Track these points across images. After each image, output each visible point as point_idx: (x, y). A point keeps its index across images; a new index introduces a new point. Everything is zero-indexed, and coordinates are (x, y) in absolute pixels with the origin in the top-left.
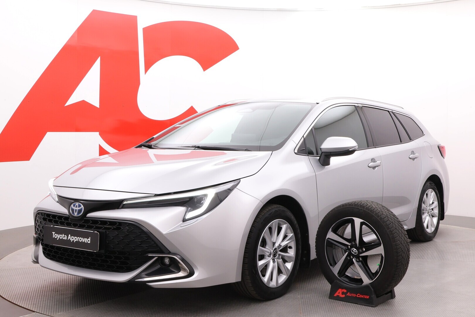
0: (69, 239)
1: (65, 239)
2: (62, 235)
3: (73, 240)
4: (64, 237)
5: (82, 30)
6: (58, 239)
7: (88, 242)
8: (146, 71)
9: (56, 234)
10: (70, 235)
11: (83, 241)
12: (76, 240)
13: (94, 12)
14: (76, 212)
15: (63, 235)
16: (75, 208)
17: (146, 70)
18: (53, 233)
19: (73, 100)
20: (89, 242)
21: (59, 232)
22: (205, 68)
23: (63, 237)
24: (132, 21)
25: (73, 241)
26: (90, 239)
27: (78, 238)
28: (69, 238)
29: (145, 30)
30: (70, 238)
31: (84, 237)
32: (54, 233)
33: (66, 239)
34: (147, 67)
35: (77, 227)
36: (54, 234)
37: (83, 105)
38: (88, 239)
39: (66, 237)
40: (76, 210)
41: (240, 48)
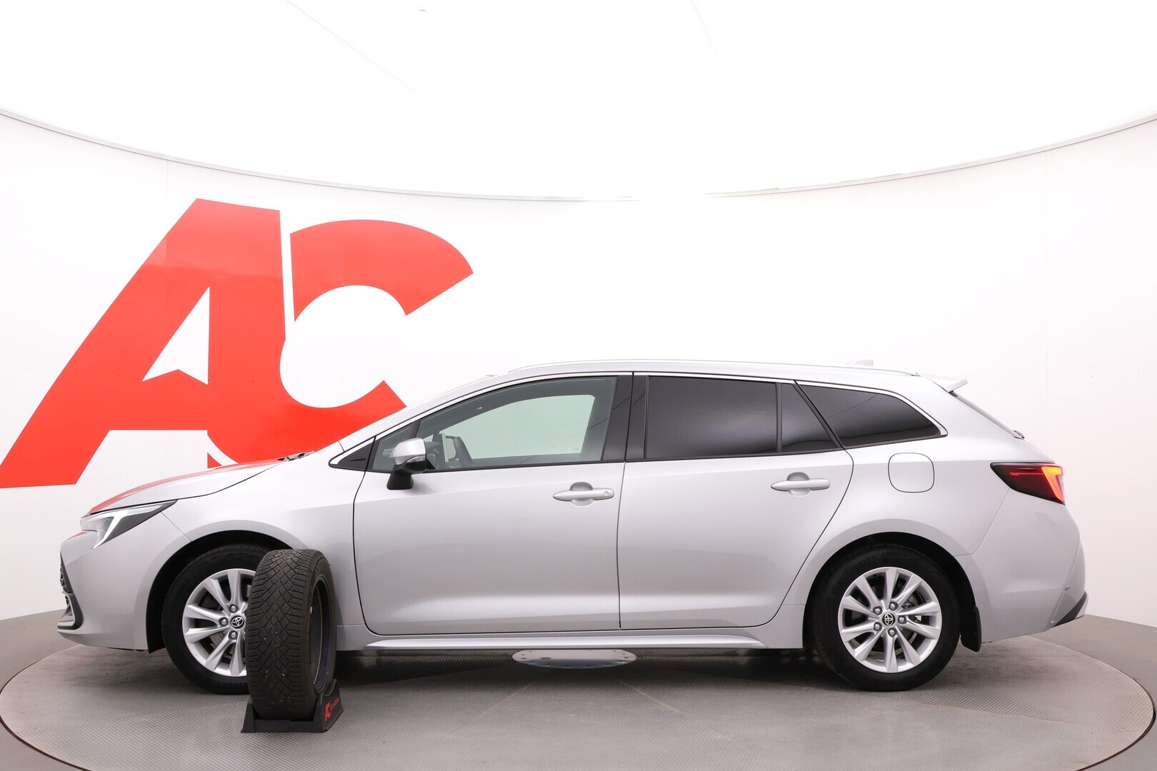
5: (175, 238)
8: (297, 315)
13: (199, 204)
17: (297, 312)
19: (157, 370)
22: (408, 310)
24: (270, 220)
29: (295, 237)
34: (299, 307)
37: (178, 378)
41: (473, 271)
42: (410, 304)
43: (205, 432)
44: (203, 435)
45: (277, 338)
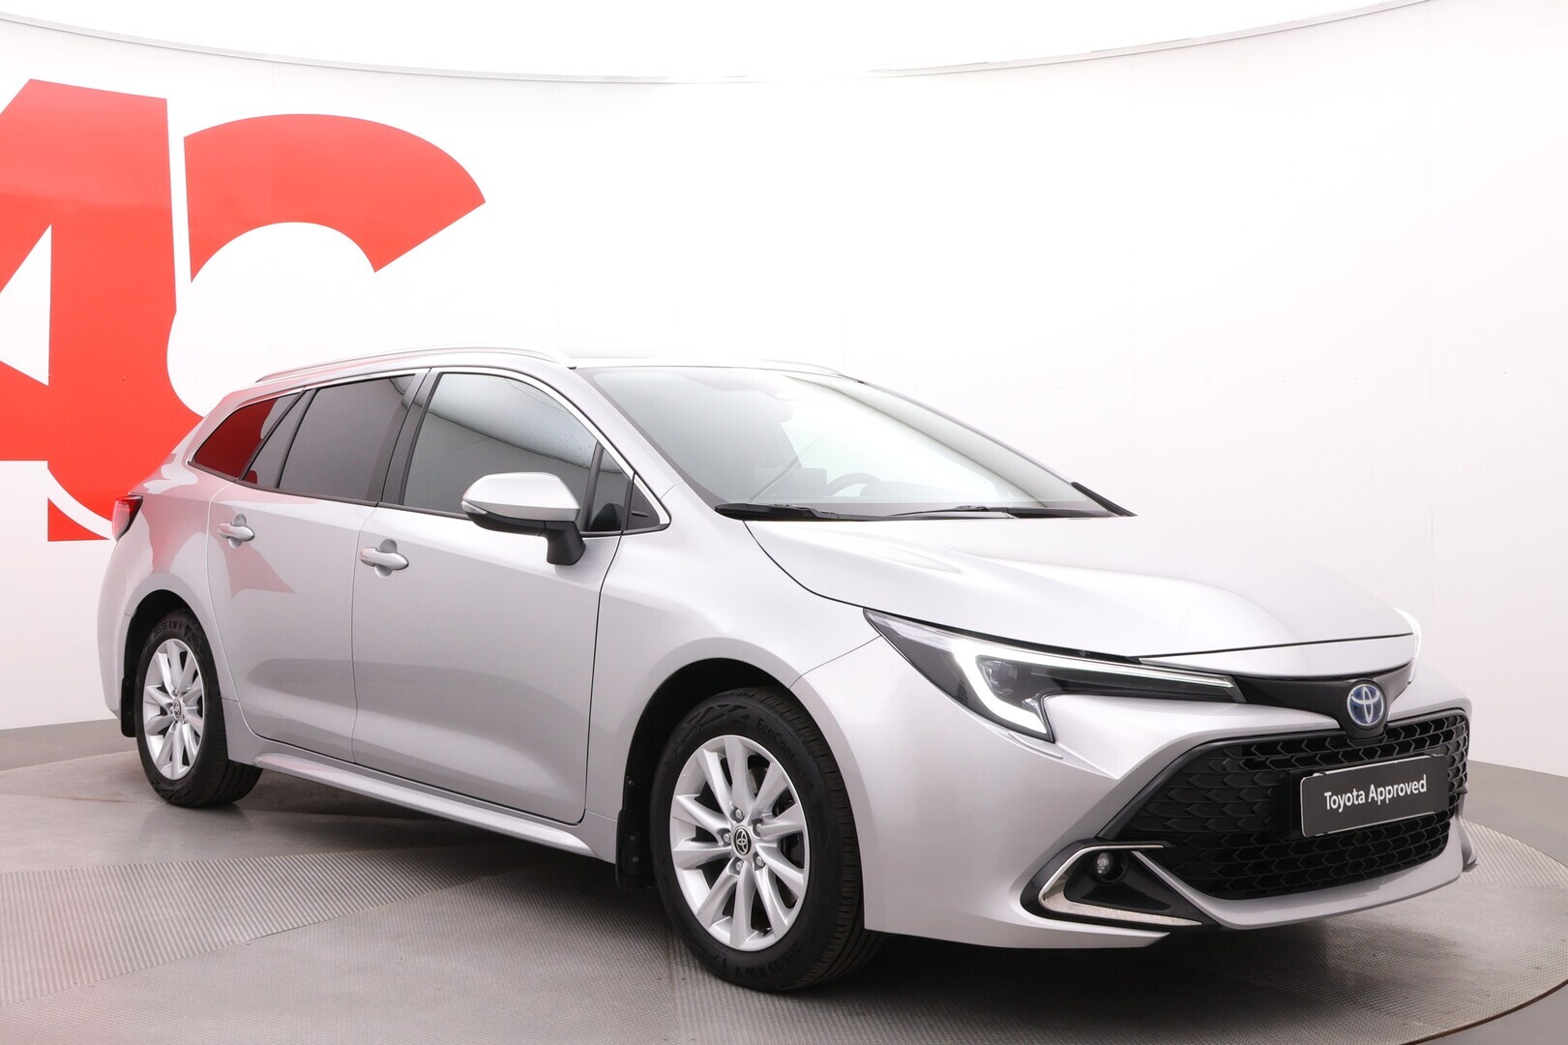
0: (1373, 798)
1: (1361, 802)
2: (1352, 793)
3: (1382, 798)
4: (1358, 796)
6: (1340, 810)
7: (1422, 791)
8: (195, 270)
9: (1335, 797)
10: (1372, 786)
11: (1409, 793)
12: (1390, 796)
13: (34, 88)
14: (1369, 713)
15: (1355, 793)
16: (1364, 702)
17: (196, 267)
18: (1326, 794)
20: (1425, 789)
21: (1341, 787)
22: (378, 263)
23: (1355, 798)
24: (150, 114)
25: (1383, 801)
26: (1424, 782)
27: (1396, 787)
28: (1371, 795)
29: (192, 142)
30: (1374, 795)
31: (1408, 780)
32: (1328, 794)
33: (1364, 801)
35: (1376, 759)
36: (1330, 797)
38: (1422, 782)
39: (1363, 796)
40: (1368, 707)
41: (486, 199)
42: (381, 252)
43: (44, 464)
44: (41, 467)
45: (162, 308)
